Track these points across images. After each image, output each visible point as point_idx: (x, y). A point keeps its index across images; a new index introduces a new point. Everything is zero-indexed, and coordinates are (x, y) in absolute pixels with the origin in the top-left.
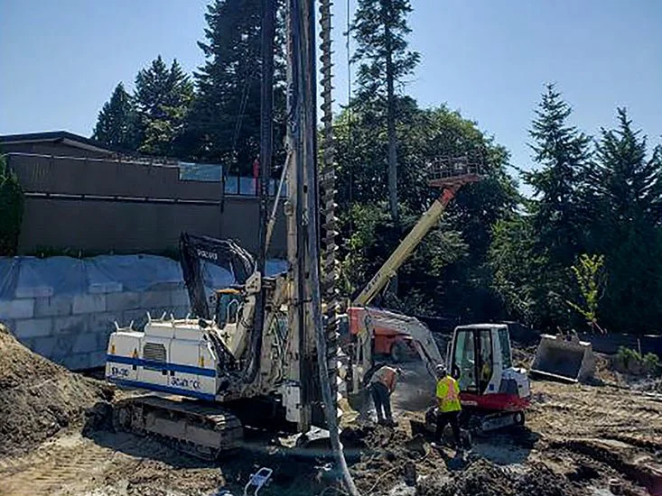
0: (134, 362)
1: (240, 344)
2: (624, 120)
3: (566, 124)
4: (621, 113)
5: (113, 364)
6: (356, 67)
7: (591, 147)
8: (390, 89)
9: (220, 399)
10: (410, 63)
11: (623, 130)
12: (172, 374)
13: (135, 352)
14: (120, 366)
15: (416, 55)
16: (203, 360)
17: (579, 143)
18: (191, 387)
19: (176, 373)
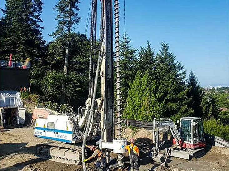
0: (44, 129)
1: (82, 124)
2: (148, 44)
3: (129, 44)
4: (148, 42)
5: (37, 130)
6: (57, 22)
7: (137, 52)
8: (69, 30)
9: (74, 142)
10: (77, 21)
11: (148, 47)
12: (57, 133)
13: (44, 126)
14: (39, 131)
15: (79, 18)
16: (67, 127)
17: (133, 51)
18: (63, 138)
19: (58, 133)
